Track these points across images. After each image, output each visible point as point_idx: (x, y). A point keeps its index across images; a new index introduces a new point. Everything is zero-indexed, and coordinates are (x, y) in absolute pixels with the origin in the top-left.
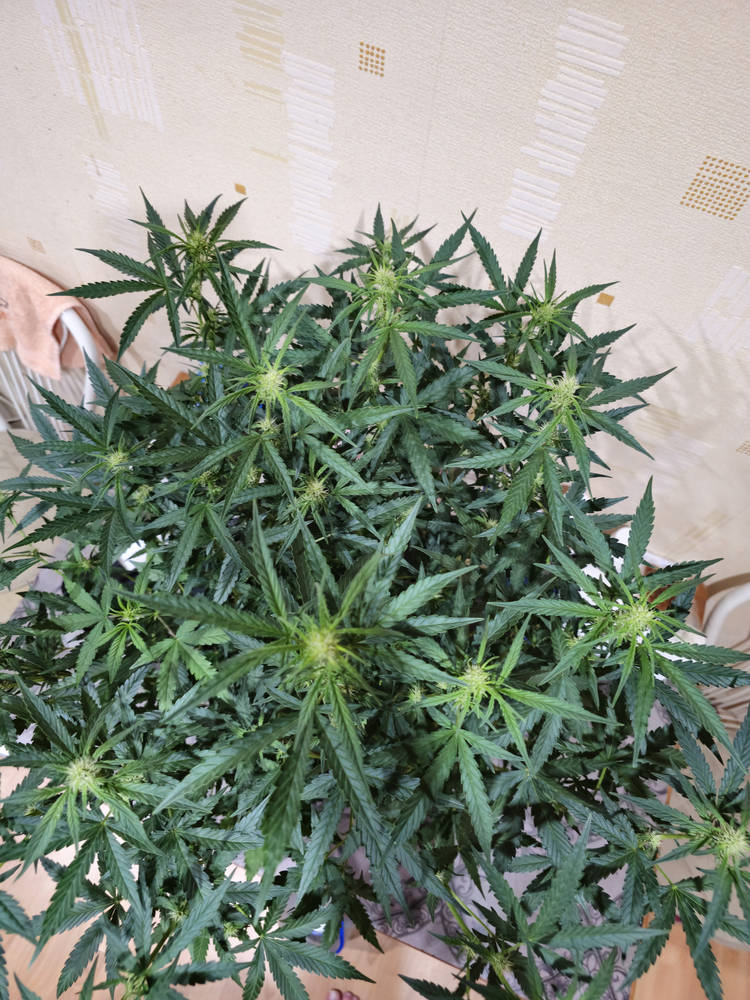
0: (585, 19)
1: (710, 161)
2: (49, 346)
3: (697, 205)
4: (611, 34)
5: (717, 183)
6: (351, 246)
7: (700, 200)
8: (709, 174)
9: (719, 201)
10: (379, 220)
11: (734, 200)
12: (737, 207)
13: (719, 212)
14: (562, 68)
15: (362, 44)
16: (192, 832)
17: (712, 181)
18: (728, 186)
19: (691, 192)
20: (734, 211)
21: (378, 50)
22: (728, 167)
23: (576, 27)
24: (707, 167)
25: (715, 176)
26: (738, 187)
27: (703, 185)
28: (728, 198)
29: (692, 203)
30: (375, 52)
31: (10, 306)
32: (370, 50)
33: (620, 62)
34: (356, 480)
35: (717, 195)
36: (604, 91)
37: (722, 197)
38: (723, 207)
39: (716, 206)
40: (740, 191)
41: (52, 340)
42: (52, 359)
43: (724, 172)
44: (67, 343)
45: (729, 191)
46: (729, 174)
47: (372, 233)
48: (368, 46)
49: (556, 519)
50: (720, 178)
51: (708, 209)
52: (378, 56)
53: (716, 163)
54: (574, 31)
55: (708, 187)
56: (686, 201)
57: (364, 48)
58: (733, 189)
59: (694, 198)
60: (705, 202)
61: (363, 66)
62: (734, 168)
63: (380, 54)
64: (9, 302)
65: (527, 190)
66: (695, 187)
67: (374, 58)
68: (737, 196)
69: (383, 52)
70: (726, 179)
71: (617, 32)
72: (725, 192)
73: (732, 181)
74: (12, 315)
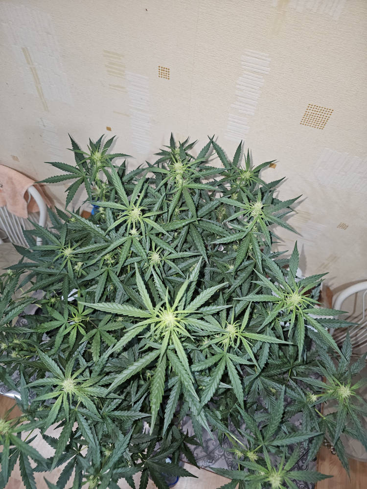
0: (252, 53)
1: (310, 106)
2: (23, 203)
3: (307, 124)
4: (264, 58)
5: (314, 115)
6: (161, 151)
7: (308, 122)
8: (311, 111)
9: (316, 122)
10: (172, 139)
11: (323, 121)
12: (324, 124)
13: (317, 127)
14: (245, 72)
15: (159, 67)
16: (112, 413)
17: (312, 114)
18: (319, 116)
19: (304, 119)
20: (323, 126)
21: (166, 69)
22: (318, 108)
23: (249, 56)
24: (309, 108)
25: (313, 112)
26: (323, 116)
27: (308, 116)
28: (320, 121)
29: (305, 123)
30: (165, 70)
31: (3, 187)
32: (163, 69)
33: (268, 69)
34: (173, 252)
35: (315, 119)
36: (263, 80)
37: (317, 120)
38: (318, 124)
39: (315, 124)
40: (324, 117)
41: (23, 200)
42: (24, 209)
43: (317, 110)
44: (30, 201)
45: (320, 117)
46: (319, 111)
47: (170, 146)
48: (162, 68)
49: (259, 261)
50: (316, 112)
51: (312, 125)
52: (166, 71)
53: (313, 107)
54: (248, 58)
55: (311, 116)
56: (302, 123)
57: (160, 68)
58: (322, 116)
59: (306, 121)
60: (310, 122)
61: (161, 76)
62: (321, 108)
63: (167, 70)
64: (3, 185)
65: (235, 122)
66: (305, 117)
67: (165, 72)
68: (323, 119)
69: (169, 69)
70: (318, 113)
71: (266, 57)
72: (318, 118)
73: (320, 114)
74: (4, 190)
